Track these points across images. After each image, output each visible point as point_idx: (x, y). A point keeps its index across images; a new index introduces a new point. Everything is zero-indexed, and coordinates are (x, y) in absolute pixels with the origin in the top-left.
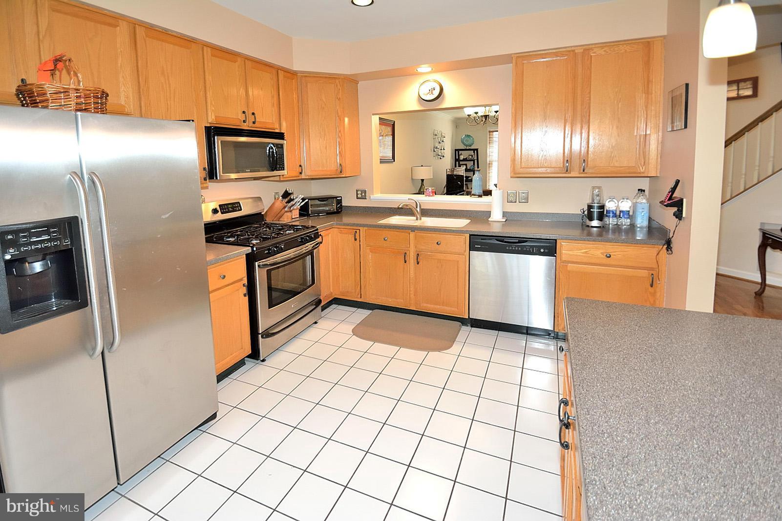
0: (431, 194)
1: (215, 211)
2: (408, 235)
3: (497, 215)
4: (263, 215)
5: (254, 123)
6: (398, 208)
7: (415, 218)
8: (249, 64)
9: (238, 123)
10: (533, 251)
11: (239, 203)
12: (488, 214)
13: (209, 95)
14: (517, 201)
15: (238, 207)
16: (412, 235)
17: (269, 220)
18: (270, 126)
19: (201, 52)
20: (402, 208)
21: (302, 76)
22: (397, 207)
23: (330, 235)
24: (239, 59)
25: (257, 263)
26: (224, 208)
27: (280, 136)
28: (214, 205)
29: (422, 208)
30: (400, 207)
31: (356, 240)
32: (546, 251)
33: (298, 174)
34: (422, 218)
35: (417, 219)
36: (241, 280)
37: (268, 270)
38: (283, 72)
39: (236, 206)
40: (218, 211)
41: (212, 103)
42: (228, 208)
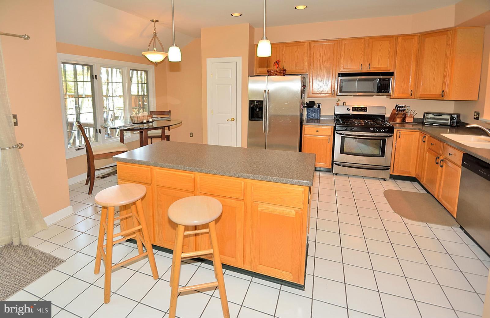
2: (442, 145)
4: (385, 117)
5: (369, 69)
9: (358, 70)
11: (367, 108)
18: (385, 69)
19: (340, 43)
25: (336, 132)
26: (355, 109)
27: (390, 74)
28: (350, 107)
33: (409, 96)
36: (329, 136)
37: (342, 136)
38: (401, 37)
39: (365, 109)
40: (350, 110)
41: (342, 63)
42: (357, 109)
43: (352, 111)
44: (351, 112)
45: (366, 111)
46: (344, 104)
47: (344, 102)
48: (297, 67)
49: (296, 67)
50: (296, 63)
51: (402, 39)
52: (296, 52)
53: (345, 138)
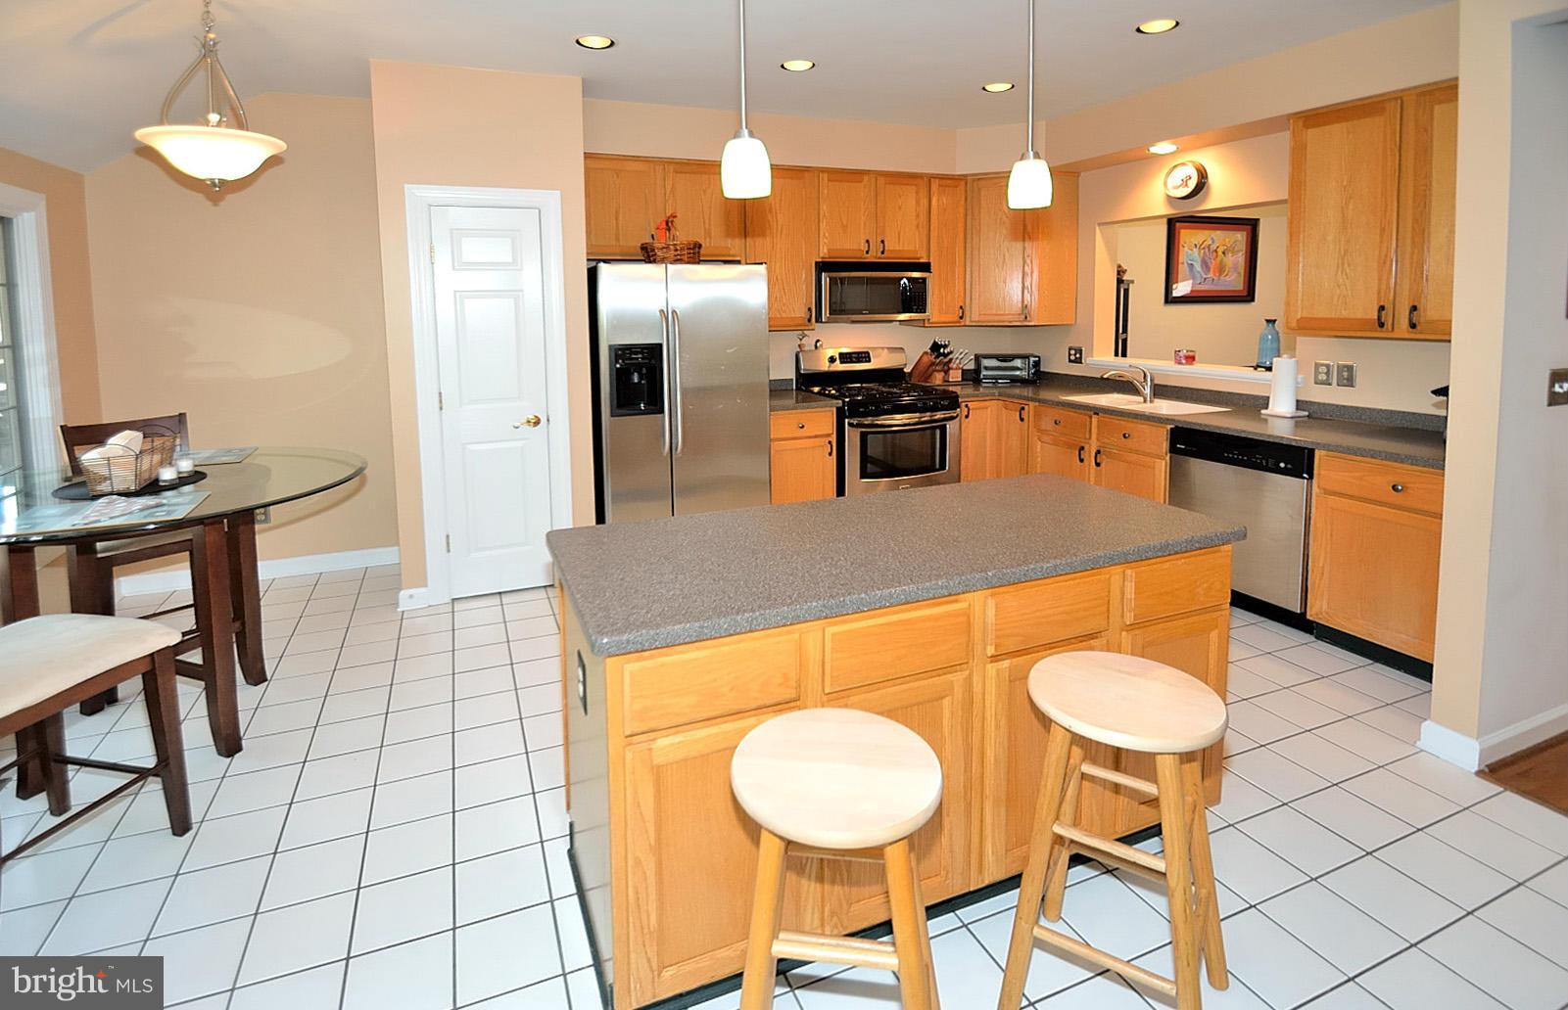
0: (1184, 362)
1: (832, 360)
2: (1088, 419)
3: (1282, 405)
4: (905, 373)
5: (883, 253)
6: (1102, 378)
7: (1141, 399)
8: (882, 180)
9: (859, 255)
10: (1267, 463)
11: (869, 354)
12: (1265, 402)
13: (823, 225)
14: (1335, 382)
15: (865, 357)
16: (1095, 419)
17: (914, 380)
18: (911, 255)
19: (816, 180)
20: (1107, 379)
21: (974, 180)
22: (1099, 376)
23: (989, 409)
24: (866, 178)
25: (847, 420)
26: (845, 358)
27: (925, 267)
28: (834, 352)
29: (1156, 382)
30: (1105, 376)
31: (1022, 420)
32: (1289, 466)
33: (957, 319)
34: (1156, 400)
35: (1145, 401)
36: (829, 435)
37: (862, 432)
38: (937, 180)
39: (863, 356)
40: (835, 360)
41: (824, 235)
42: (851, 358)
43: (841, 363)
44: (839, 367)
45: (869, 361)
46: (818, 345)
47: (818, 341)
48: (710, 238)
49: (708, 240)
50: (707, 226)
51: (939, 185)
52: (704, 191)
53: (869, 436)
